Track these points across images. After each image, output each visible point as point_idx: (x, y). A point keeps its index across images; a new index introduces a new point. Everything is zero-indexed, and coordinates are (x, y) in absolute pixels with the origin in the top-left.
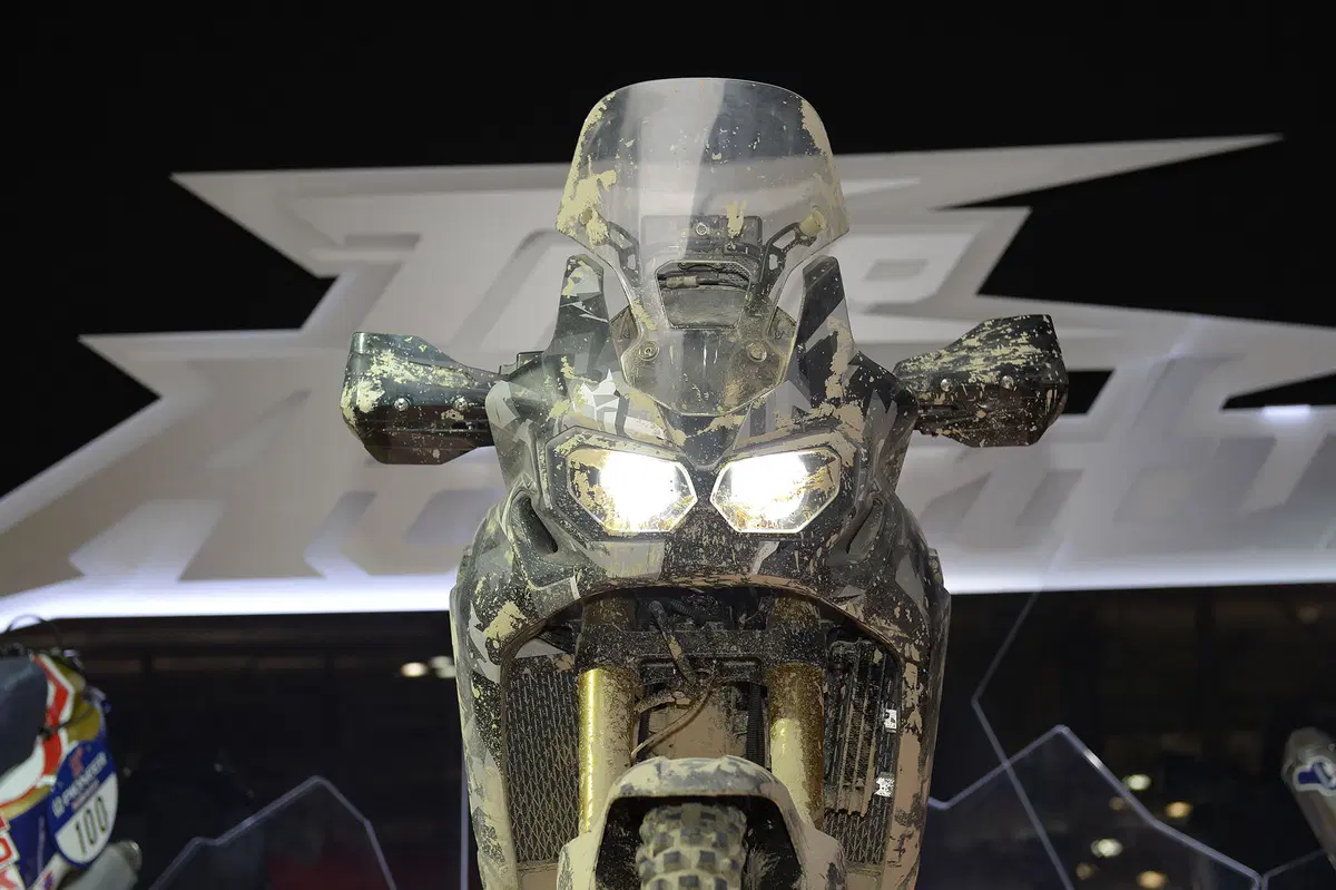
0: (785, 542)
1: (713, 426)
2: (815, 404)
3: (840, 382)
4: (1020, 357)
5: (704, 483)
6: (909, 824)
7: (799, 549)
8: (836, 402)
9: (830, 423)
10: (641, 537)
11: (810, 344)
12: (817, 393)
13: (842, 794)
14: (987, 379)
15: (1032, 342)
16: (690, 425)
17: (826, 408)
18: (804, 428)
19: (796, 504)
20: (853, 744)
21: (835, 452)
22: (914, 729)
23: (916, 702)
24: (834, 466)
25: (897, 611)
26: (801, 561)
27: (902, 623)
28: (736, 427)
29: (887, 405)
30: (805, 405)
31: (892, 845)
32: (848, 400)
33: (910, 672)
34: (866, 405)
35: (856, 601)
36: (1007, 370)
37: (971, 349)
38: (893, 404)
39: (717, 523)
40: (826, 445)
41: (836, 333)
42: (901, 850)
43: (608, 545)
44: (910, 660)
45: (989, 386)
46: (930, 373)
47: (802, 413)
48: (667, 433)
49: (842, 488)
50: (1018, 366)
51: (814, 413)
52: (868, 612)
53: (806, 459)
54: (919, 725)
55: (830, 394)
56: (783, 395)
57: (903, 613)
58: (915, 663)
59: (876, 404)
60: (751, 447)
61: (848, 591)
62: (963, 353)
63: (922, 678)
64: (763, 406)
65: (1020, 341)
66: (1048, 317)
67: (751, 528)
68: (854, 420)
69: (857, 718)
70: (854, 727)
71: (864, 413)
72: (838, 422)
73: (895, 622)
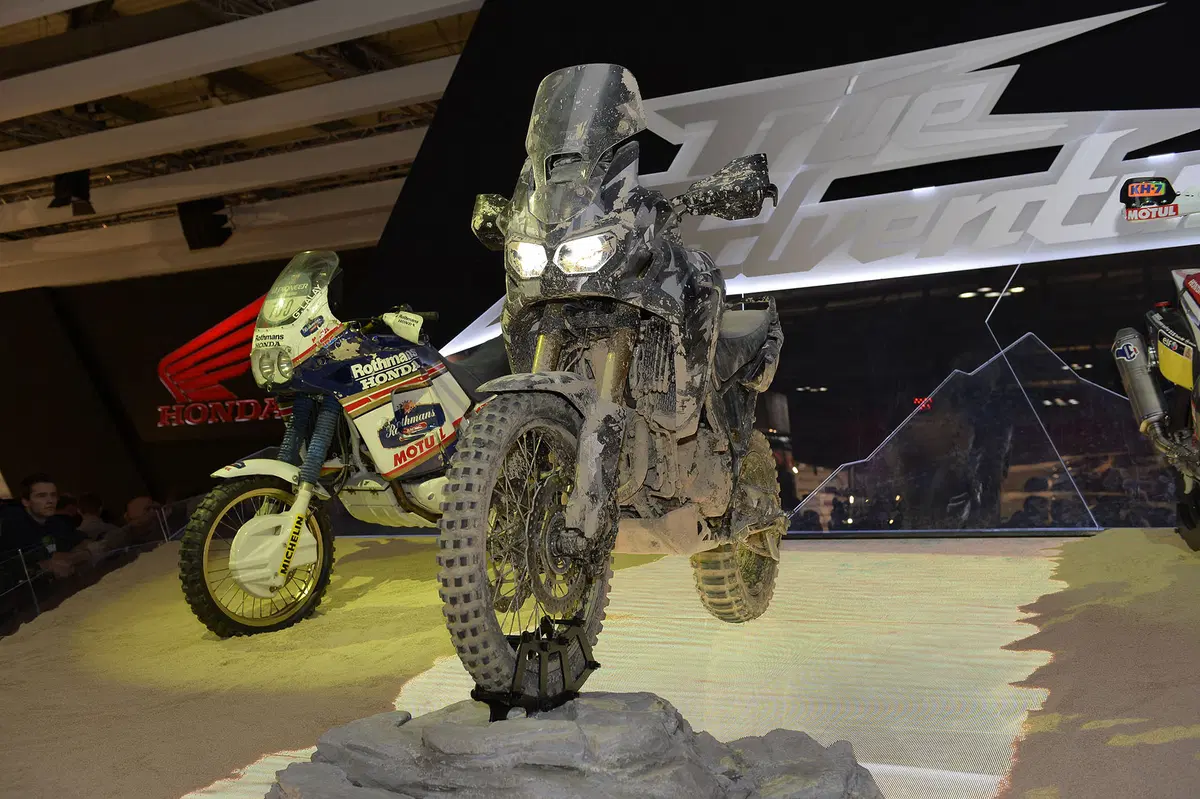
0: (592, 276)
1: (557, 228)
2: (607, 213)
3: (622, 201)
4: (744, 176)
5: (550, 254)
6: (686, 395)
7: (599, 278)
8: (619, 211)
9: (615, 221)
10: (532, 279)
11: (608, 186)
12: (608, 207)
13: (654, 383)
14: (728, 189)
15: (753, 168)
16: (550, 227)
17: (612, 214)
18: (599, 225)
19: (599, 256)
20: (659, 361)
21: (614, 234)
22: (681, 353)
23: (680, 341)
24: (613, 241)
25: (661, 302)
26: (601, 284)
27: (665, 306)
28: (567, 228)
29: (650, 209)
30: (601, 213)
31: (678, 405)
32: (626, 209)
33: (675, 329)
34: (637, 211)
35: (636, 299)
36: (737, 183)
37: (725, 174)
38: (654, 208)
39: (557, 271)
40: (610, 231)
42: (683, 407)
43: (524, 283)
44: (673, 323)
45: (729, 192)
47: (599, 218)
48: (540, 233)
49: (617, 250)
50: (742, 181)
51: (606, 217)
52: (645, 304)
53: (599, 238)
54: (684, 351)
55: (615, 208)
56: (592, 211)
57: (665, 302)
58: (676, 324)
59: (643, 209)
60: (573, 235)
61: (631, 295)
62: (721, 177)
63: (681, 330)
64: (580, 217)
65: (746, 168)
66: (765, 155)
67: (573, 272)
68: (629, 218)
69: (660, 350)
70: (659, 354)
71: (635, 214)
72: (619, 220)
73: (661, 307)
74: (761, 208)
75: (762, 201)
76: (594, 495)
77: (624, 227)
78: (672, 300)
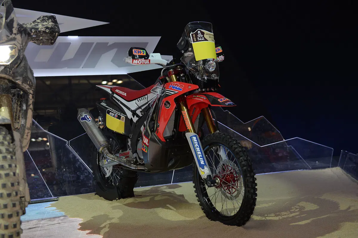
0: (6, 67)
2: (11, 34)
3: (16, 29)
4: (50, 25)
6: (29, 130)
7: (9, 68)
8: (15, 34)
9: (14, 39)
11: (8, 20)
12: (11, 32)
14: (43, 30)
15: (52, 22)
17: (13, 36)
18: (9, 40)
21: (16, 46)
22: (31, 109)
23: (32, 103)
24: (16, 49)
25: (28, 82)
26: (9, 71)
27: (29, 85)
29: (26, 35)
30: (9, 35)
31: (26, 134)
32: (18, 34)
33: (31, 96)
35: (20, 80)
36: (47, 28)
40: (14, 44)
41: (13, 18)
42: (27, 136)
44: (30, 93)
46: (30, 28)
47: (8, 36)
49: (18, 54)
50: (49, 27)
51: (11, 37)
52: (22, 83)
53: (10, 47)
55: (14, 32)
56: (4, 32)
57: (30, 83)
58: (32, 94)
59: (23, 35)
61: (18, 78)
62: (37, 23)
65: (49, 21)
66: (55, 17)
68: (19, 39)
69: (17, 106)
70: (17, 109)
71: (21, 37)
72: (16, 39)
73: (28, 85)
74: (55, 41)
75: (57, 37)
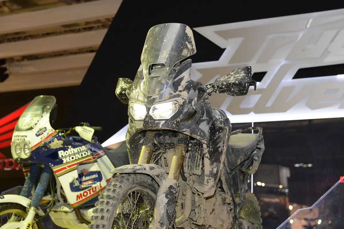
0: (167, 120)
1: (152, 98)
2: (175, 92)
3: (182, 87)
4: (240, 76)
5: (148, 110)
6: (209, 177)
7: (170, 122)
8: (181, 91)
9: (179, 96)
10: (139, 120)
11: (176, 79)
12: (176, 89)
13: (195, 170)
14: (233, 82)
15: (244, 73)
16: (149, 97)
17: (177, 93)
18: (171, 97)
19: (171, 112)
20: (197, 160)
21: (178, 102)
22: (207, 157)
23: (207, 152)
24: (177, 105)
25: (199, 133)
26: (171, 124)
27: (200, 136)
28: (157, 98)
29: (195, 91)
30: (172, 92)
31: (205, 181)
32: (184, 90)
33: (205, 146)
34: (189, 91)
35: (187, 132)
36: (237, 79)
37: (231, 75)
38: (197, 90)
39: (151, 118)
40: (176, 100)
41: (184, 76)
42: (208, 182)
43: (136, 122)
44: (204, 143)
45: (233, 83)
46: (222, 81)
47: (171, 94)
48: (144, 99)
49: (179, 109)
50: (239, 79)
51: (174, 94)
52: (191, 134)
54: (209, 156)
55: (179, 90)
56: (168, 91)
57: (200, 133)
58: (206, 144)
59: (192, 91)
60: (159, 102)
61: (185, 130)
62: (230, 76)
63: (208, 147)
64: (162, 93)
65: (242, 73)
66: (250, 67)
67: (158, 118)
68: (185, 94)
69: (198, 155)
70: (198, 157)
71: (188, 93)
72: (181, 95)
73: (198, 135)
74: (248, 91)
75: (248, 88)
76: (162, 223)
77: (183, 98)
78: (204, 133)
